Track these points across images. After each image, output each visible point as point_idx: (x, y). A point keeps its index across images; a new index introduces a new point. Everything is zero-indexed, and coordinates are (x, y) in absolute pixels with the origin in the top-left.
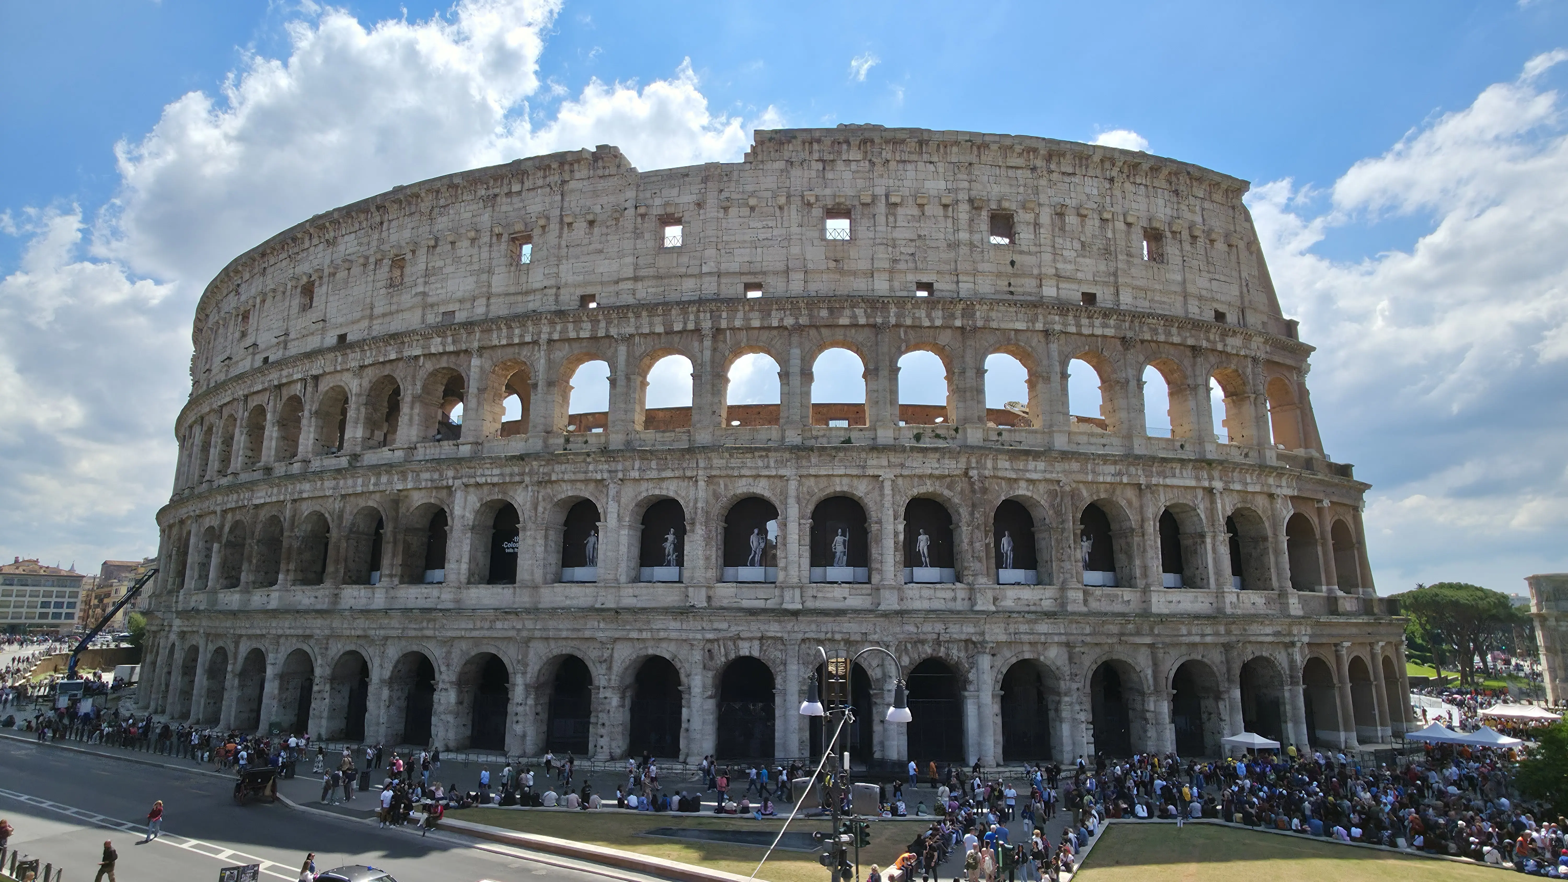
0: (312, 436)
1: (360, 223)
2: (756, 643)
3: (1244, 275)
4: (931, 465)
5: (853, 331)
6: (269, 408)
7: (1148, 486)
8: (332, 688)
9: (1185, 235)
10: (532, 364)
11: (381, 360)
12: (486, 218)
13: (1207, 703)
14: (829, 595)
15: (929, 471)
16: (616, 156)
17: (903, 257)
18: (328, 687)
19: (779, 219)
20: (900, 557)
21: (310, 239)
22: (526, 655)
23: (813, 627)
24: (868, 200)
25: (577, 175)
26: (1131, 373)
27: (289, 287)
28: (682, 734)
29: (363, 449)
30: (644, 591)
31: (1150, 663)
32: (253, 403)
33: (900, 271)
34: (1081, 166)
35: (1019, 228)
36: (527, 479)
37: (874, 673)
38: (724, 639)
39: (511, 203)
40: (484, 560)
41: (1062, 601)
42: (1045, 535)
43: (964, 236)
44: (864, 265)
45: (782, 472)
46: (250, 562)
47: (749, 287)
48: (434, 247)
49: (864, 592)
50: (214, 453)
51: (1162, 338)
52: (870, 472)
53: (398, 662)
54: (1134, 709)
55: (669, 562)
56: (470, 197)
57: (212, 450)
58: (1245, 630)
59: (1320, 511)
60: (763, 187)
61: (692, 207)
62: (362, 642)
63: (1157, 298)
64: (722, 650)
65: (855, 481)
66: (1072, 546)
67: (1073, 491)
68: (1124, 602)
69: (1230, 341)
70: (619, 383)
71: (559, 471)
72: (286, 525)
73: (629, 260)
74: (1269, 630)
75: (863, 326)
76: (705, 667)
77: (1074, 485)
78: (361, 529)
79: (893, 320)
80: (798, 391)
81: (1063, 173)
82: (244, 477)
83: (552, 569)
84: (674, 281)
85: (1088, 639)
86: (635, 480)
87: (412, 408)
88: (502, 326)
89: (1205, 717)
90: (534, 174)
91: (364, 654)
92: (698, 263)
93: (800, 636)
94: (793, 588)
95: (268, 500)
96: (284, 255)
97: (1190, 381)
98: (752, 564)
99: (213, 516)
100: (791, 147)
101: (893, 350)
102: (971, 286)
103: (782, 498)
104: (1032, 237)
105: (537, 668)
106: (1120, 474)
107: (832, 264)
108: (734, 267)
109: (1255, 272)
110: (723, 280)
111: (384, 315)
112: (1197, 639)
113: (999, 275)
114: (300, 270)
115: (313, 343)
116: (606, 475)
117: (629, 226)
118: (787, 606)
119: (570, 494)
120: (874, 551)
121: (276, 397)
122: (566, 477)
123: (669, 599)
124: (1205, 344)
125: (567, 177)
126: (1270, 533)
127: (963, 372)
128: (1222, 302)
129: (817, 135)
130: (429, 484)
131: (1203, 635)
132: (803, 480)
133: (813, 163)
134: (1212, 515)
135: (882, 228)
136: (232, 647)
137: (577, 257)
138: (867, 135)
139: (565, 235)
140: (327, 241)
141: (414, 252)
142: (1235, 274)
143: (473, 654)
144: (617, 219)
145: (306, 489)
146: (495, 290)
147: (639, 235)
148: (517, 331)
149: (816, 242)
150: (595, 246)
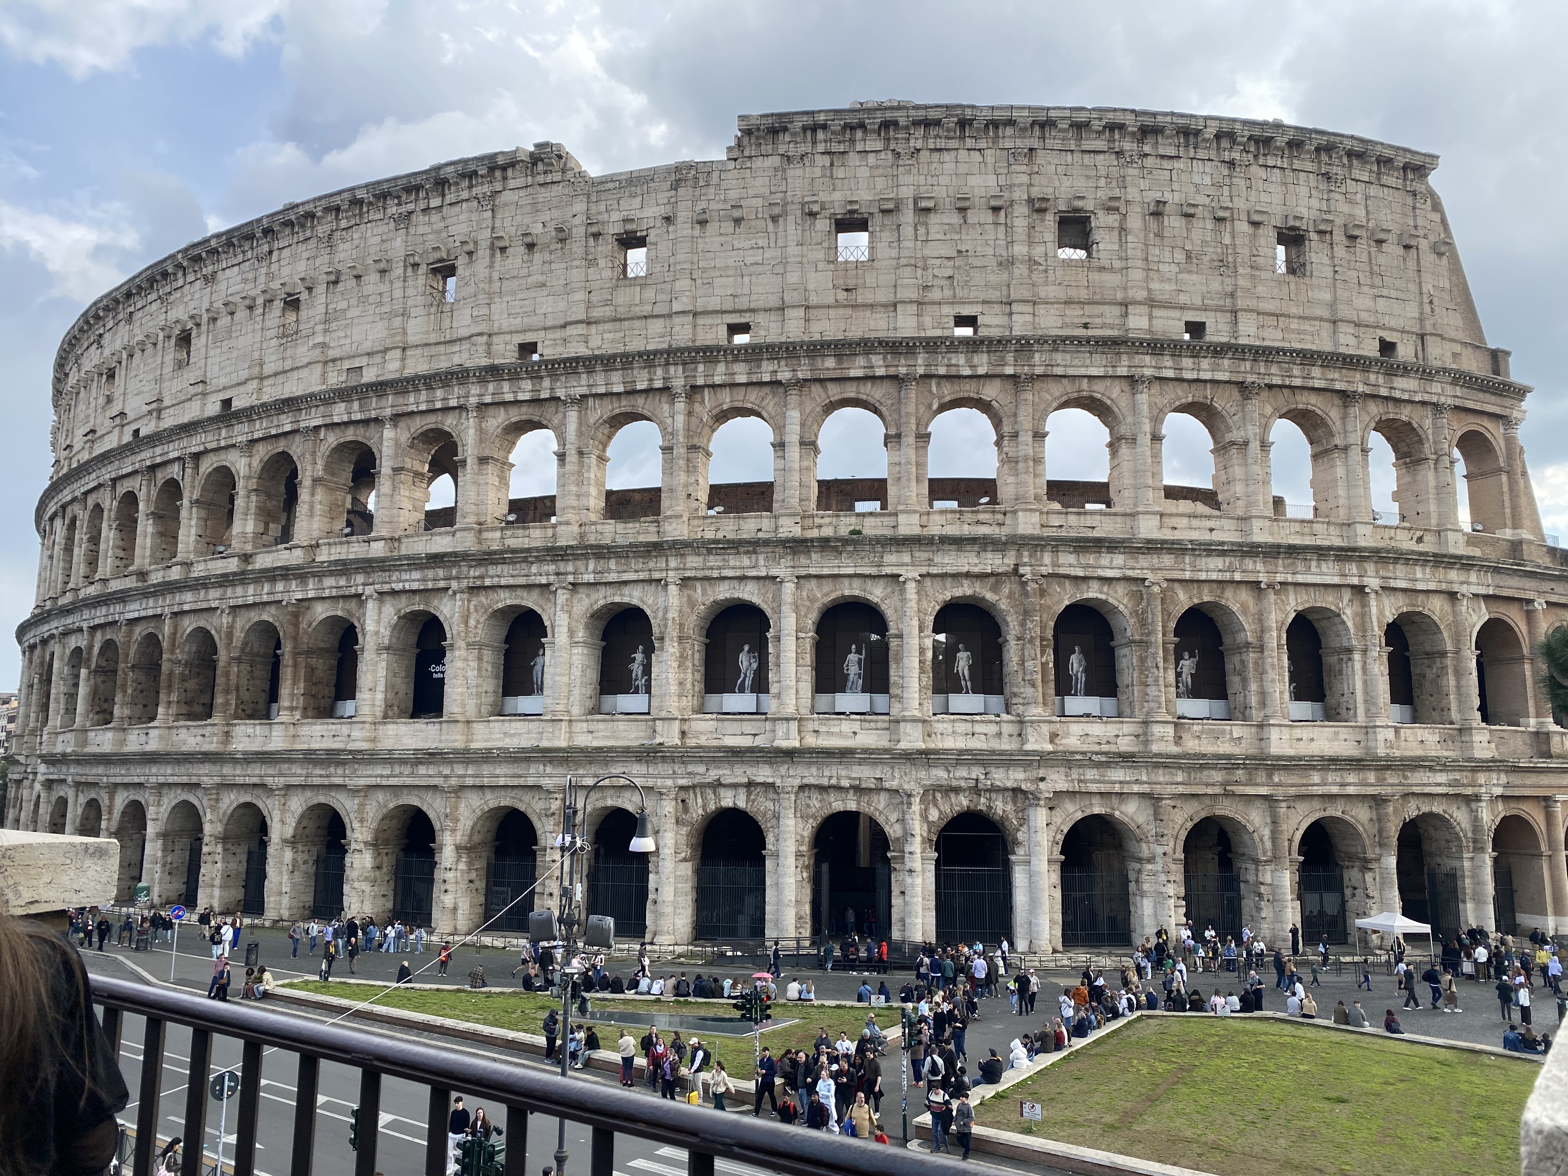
0: (193, 531)
1: (244, 252)
2: (742, 792)
3: (1427, 287)
5: (869, 385)
6: (142, 496)
7: (1270, 586)
8: (225, 850)
9: (1339, 236)
10: (459, 435)
11: (274, 432)
12: (398, 245)
13: (1352, 875)
14: (836, 729)
15: (965, 569)
16: (560, 157)
17: (937, 282)
18: (219, 848)
19: (772, 236)
20: (928, 679)
21: (184, 275)
22: (456, 808)
23: (814, 770)
24: (891, 206)
25: (512, 184)
26: (1252, 431)
27: (161, 338)
28: (649, 906)
29: (255, 547)
30: (601, 726)
31: (1268, 820)
32: (122, 488)
33: (933, 303)
34: (1187, 146)
35: (1097, 235)
36: (455, 585)
37: (893, 831)
38: (703, 786)
39: (430, 223)
40: (406, 689)
41: (1144, 737)
42: (1125, 651)
44: (883, 296)
45: (773, 572)
46: (125, 692)
47: (734, 329)
48: (336, 282)
49: (879, 725)
50: (79, 553)
51: (1298, 382)
52: (888, 570)
53: (302, 817)
54: (1246, 882)
55: (637, 687)
56: (378, 217)
57: (76, 550)
58: (1406, 777)
59: (1530, 616)
60: (751, 192)
61: (659, 223)
62: (259, 792)
63: (1293, 326)
64: (700, 800)
65: (869, 582)
66: (1161, 665)
67: (1163, 591)
68: (1232, 739)
69: (1401, 383)
70: (568, 459)
71: (494, 575)
72: (165, 645)
73: (580, 296)
74: (1441, 778)
75: (882, 378)
76: (677, 822)
77: (1165, 585)
78: (255, 650)
79: (921, 371)
80: (796, 466)
81: (1163, 157)
82: (115, 585)
83: (491, 699)
84: (637, 324)
85: (1181, 789)
86: (589, 584)
87: (313, 495)
88: (421, 387)
89: (1348, 892)
90: (457, 184)
91: (261, 805)
92: (667, 297)
93: (797, 782)
94: (787, 720)
95: (143, 614)
96: (153, 296)
97: (1338, 441)
98: (742, 690)
99: (79, 635)
100: (787, 138)
101: (922, 409)
102: (1029, 318)
103: (775, 605)
104: (1116, 247)
105: (469, 823)
106: (1230, 569)
107: (842, 296)
108: (714, 303)
109: (1445, 283)
110: (701, 321)
111: (276, 374)
112: (1335, 790)
113: (1068, 302)
114: (173, 315)
115: (191, 412)
116: (552, 578)
117: (578, 250)
118: (781, 744)
119: (509, 602)
120: (892, 673)
121: (149, 480)
123: (633, 735)
124: (1361, 388)
125: (498, 186)
126: (1449, 647)
127: (1015, 435)
128: (1392, 329)
129: (822, 117)
130: (334, 593)
131: (1344, 785)
132: (802, 581)
133: (818, 157)
134: (1363, 623)
135: (908, 244)
136: (106, 797)
137: (513, 293)
138: (889, 115)
139: (497, 264)
140: (205, 277)
141: (310, 289)
142: (1413, 287)
143: (391, 805)
144: (562, 240)
145: (188, 600)
146: (412, 339)
147: (591, 262)
148: (439, 393)
149: (821, 266)
150: (537, 278)
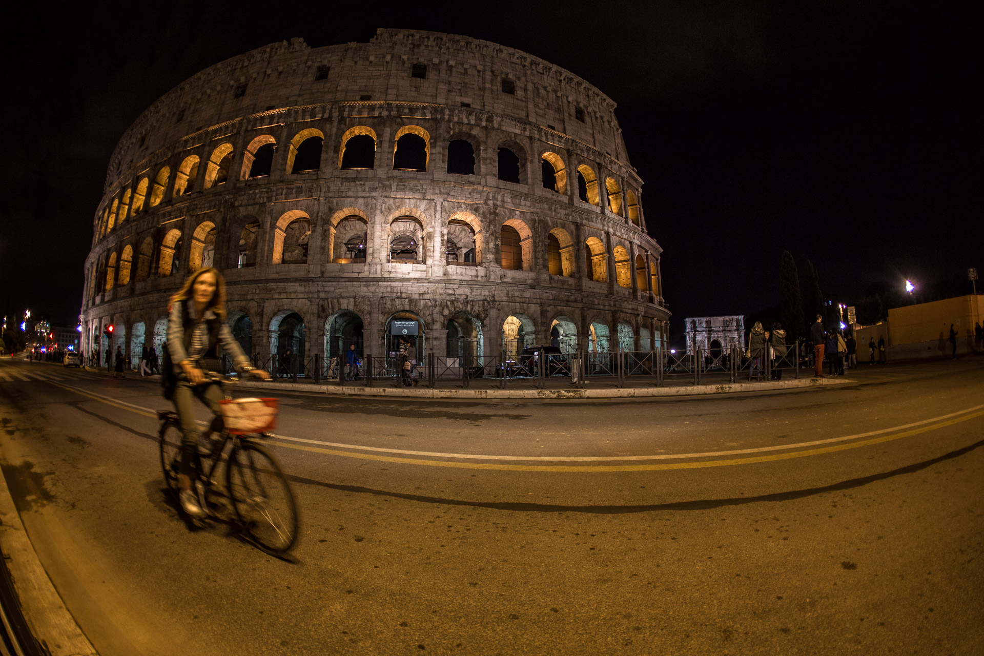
2: (352, 300)
3: (616, 141)
9: (593, 114)
15: (464, 199)
16: (300, 42)
17: (454, 89)
19: (385, 67)
24: (436, 62)
25: (279, 53)
33: (452, 96)
34: (546, 72)
38: (331, 298)
43: (488, 85)
45: (373, 195)
47: (363, 98)
49: (422, 269)
51: (585, 155)
52: (428, 197)
60: (378, 53)
65: (419, 202)
67: (544, 220)
68: (568, 285)
71: (239, 200)
74: (630, 307)
75: (428, 119)
76: (319, 316)
77: (545, 218)
79: (446, 118)
81: (538, 72)
86: (281, 201)
92: (336, 86)
93: (381, 295)
94: (377, 264)
101: (446, 133)
103: (372, 211)
104: (523, 94)
106: (568, 215)
108: (356, 89)
109: (620, 142)
110: (349, 94)
112: (602, 307)
116: (265, 200)
118: (372, 276)
120: (429, 245)
122: (243, 203)
123: (298, 273)
127: (485, 149)
131: (604, 306)
133: (408, 45)
134: (608, 246)
135: (443, 75)
139: (265, 80)
142: (613, 139)
147: (305, 77)
149: (405, 78)
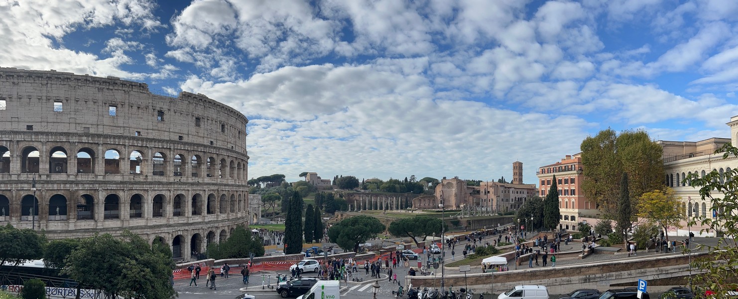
2: (181, 232)
4: (212, 188)
5: (200, 152)
12: (99, 96)
14: (195, 220)
17: (209, 135)
19: (186, 118)
25: (134, 90)
33: (208, 138)
36: (125, 189)
37: (202, 236)
39: (109, 93)
43: (218, 130)
44: (202, 135)
45: (188, 189)
52: (204, 189)
56: (93, 86)
60: (183, 108)
64: (175, 234)
65: (200, 191)
71: (135, 187)
73: (151, 123)
75: (202, 151)
76: (171, 239)
79: (208, 151)
84: (162, 132)
86: (155, 190)
88: (111, 137)
90: (118, 85)
92: (168, 127)
93: (191, 229)
100: (190, 98)
101: (207, 158)
102: (219, 143)
104: (227, 132)
107: (196, 134)
110: (175, 135)
115: (12, 126)
116: (148, 189)
117: (150, 112)
118: (190, 222)
119: (136, 193)
120: (203, 208)
122: (137, 189)
123: (164, 222)
125: (130, 90)
130: (89, 189)
132: (192, 191)
133: (194, 104)
137: (134, 118)
138: (206, 99)
139: (130, 111)
141: (67, 100)
144: (146, 108)
145: (26, 186)
146: (105, 123)
147: (153, 115)
148: (117, 140)
150: (140, 116)
